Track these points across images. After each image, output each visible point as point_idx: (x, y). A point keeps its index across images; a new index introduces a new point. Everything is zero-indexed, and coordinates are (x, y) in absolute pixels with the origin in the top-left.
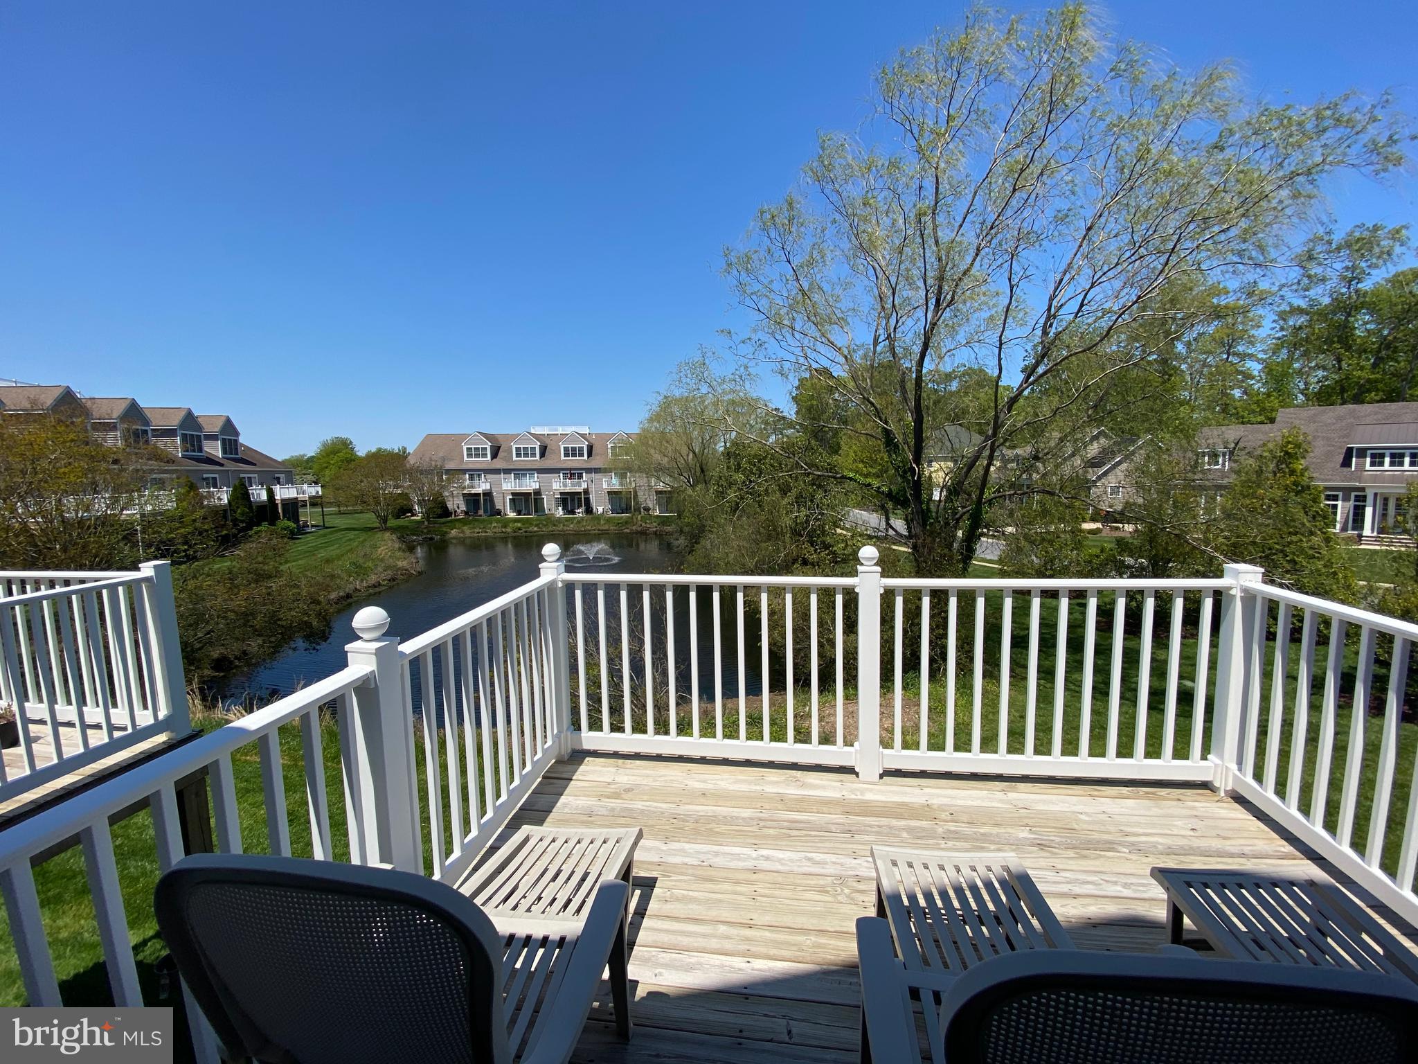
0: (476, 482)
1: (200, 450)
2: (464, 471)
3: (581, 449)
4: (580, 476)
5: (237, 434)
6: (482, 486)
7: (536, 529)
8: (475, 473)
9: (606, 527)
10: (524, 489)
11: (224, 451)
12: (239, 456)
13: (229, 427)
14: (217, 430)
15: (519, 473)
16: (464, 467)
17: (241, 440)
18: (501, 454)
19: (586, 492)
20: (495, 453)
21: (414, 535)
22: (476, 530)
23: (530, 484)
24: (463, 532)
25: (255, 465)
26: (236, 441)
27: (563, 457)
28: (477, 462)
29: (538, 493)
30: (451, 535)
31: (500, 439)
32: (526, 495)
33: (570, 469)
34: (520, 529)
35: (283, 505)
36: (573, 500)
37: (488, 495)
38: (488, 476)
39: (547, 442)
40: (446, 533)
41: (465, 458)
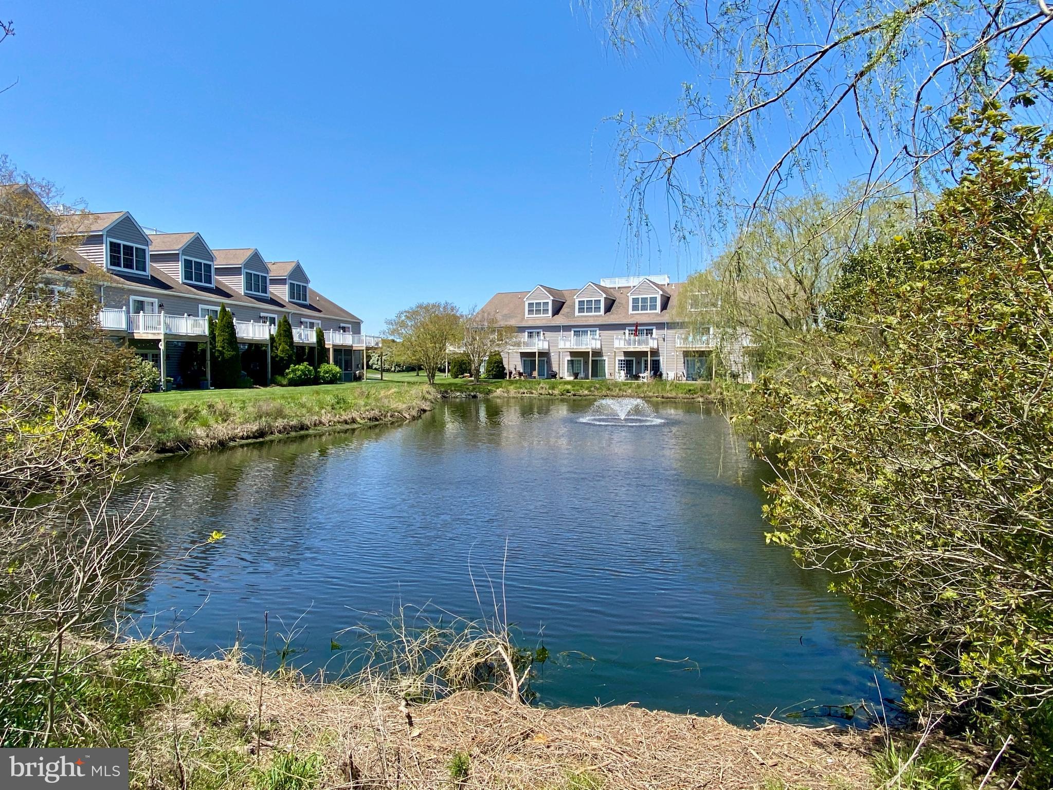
0: (535, 340)
1: (265, 290)
2: (521, 329)
3: (654, 300)
4: (650, 332)
5: (307, 281)
6: (538, 345)
7: (586, 392)
8: (533, 331)
9: (674, 394)
10: (583, 348)
11: (292, 295)
12: (308, 303)
13: (298, 272)
14: (286, 274)
15: (579, 330)
16: (524, 324)
17: (310, 286)
18: (565, 310)
19: (655, 353)
20: (558, 308)
21: (458, 391)
22: (522, 391)
23: (589, 343)
24: (508, 392)
25: (320, 311)
26: (305, 288)
27: (631, 311)
28: (538, 319)
29: (598, 353)
30: (495, 394)
31: (566, 294)
32: (585, 354)
33: (637, 325)
34: (568, 392)
35: (335, 351)
36: (639, 363)
37: (544, 355)
38: (547, 334)
39: (616, 295)
40: (490, 391)
41: (526, 315)
